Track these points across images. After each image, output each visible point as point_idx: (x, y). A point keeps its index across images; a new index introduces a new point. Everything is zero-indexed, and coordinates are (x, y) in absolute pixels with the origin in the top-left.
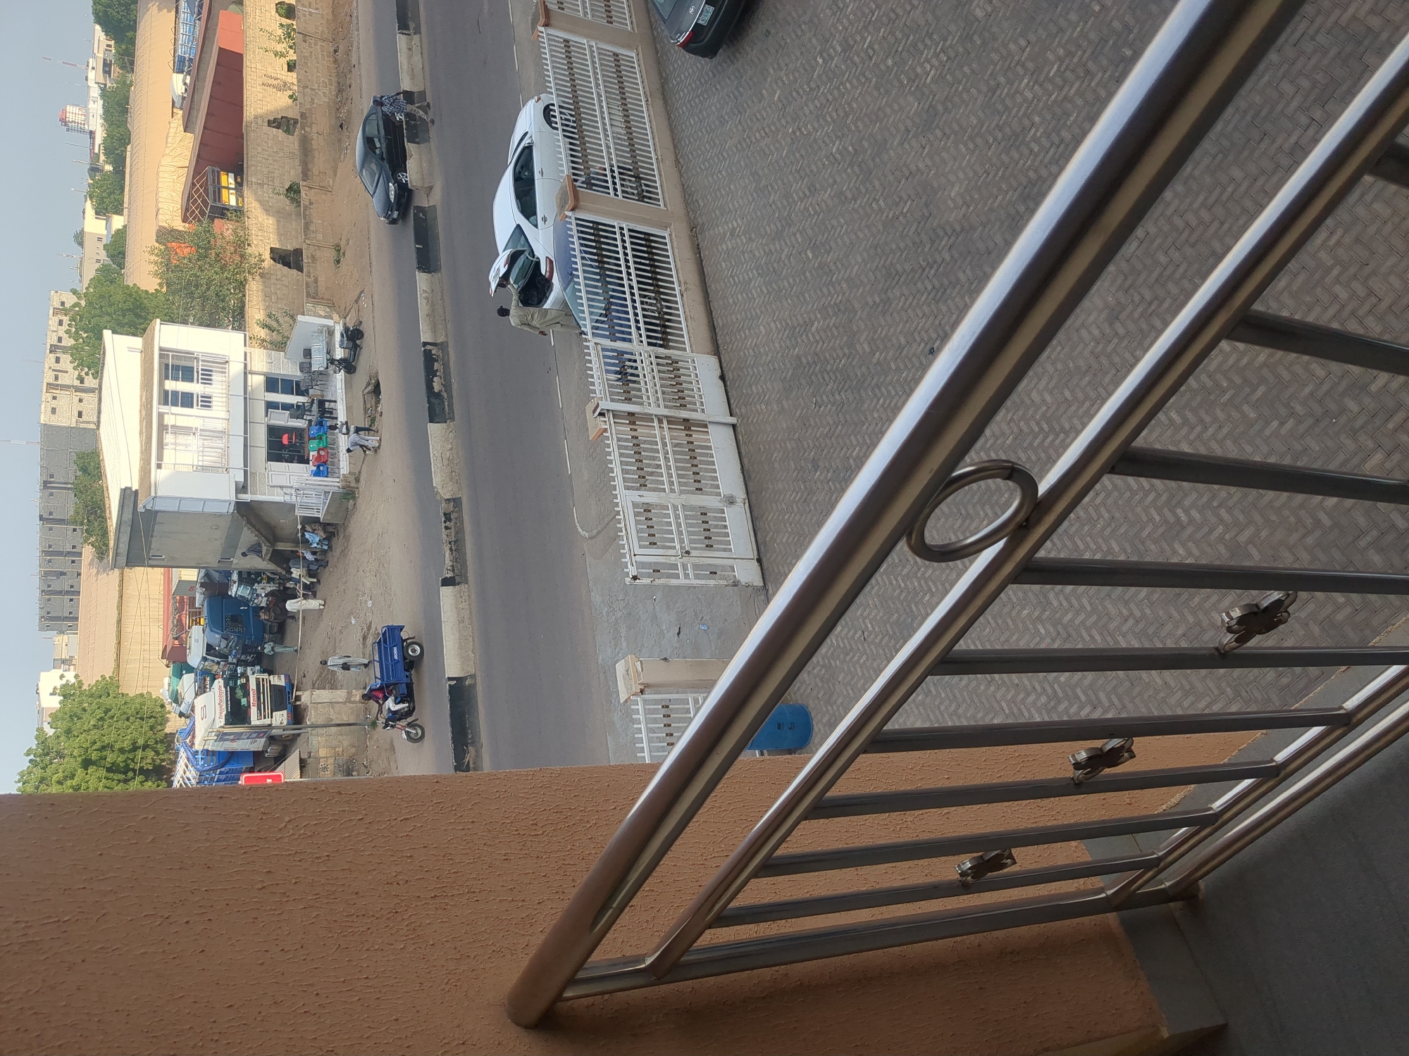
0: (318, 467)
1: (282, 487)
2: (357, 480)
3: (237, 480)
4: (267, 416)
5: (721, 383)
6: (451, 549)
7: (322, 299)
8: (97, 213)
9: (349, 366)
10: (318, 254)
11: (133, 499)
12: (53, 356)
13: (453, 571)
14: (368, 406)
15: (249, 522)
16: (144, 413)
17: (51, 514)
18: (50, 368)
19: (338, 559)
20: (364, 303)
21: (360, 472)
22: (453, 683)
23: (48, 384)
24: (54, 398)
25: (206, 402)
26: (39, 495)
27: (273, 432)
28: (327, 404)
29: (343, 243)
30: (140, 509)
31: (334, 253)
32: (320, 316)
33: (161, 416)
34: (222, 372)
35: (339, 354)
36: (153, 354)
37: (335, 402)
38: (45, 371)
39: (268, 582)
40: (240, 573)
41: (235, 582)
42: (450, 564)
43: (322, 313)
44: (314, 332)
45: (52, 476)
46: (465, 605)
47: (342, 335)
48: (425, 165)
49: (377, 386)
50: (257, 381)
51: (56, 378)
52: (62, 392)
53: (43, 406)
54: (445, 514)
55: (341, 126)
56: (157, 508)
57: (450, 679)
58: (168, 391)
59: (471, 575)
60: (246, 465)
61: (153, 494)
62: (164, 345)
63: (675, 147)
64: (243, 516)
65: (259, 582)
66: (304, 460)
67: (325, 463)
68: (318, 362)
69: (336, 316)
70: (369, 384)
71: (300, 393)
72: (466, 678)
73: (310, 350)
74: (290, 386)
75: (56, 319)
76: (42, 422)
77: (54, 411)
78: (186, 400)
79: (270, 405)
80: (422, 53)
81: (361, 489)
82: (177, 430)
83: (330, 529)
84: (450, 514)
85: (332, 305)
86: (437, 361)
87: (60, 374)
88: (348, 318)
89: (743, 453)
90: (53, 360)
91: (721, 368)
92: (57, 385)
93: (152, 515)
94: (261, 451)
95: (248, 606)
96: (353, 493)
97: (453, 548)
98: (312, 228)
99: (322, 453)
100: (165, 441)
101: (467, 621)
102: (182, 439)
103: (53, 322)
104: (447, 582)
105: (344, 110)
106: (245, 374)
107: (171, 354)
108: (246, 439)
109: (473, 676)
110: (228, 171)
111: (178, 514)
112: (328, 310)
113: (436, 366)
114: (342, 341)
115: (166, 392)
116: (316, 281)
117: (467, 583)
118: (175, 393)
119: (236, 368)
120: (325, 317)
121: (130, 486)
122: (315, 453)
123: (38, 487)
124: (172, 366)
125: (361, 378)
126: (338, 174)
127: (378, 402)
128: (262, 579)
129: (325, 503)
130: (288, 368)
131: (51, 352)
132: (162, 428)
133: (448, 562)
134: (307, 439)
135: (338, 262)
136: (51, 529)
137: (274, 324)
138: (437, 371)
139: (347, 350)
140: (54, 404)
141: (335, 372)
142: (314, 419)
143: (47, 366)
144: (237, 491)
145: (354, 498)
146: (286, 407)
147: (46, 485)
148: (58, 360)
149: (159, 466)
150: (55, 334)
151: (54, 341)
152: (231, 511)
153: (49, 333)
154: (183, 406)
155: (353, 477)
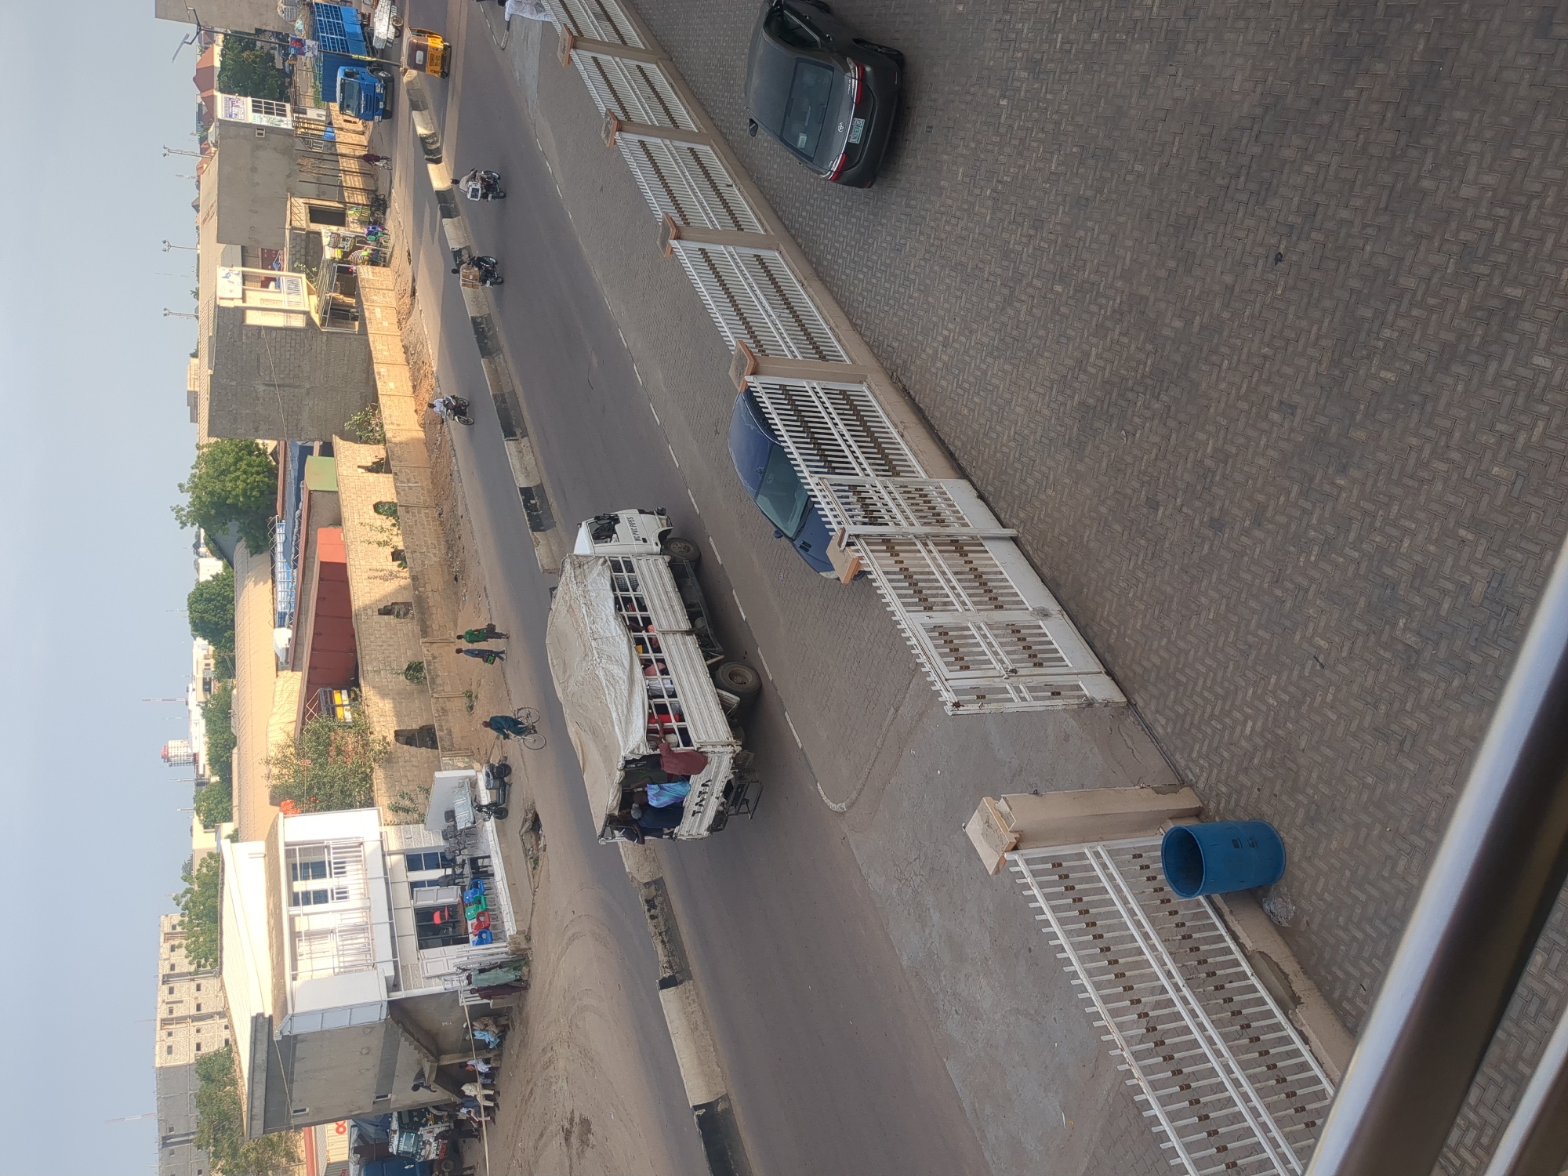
0: (480, 935)
1: (439, 976)
2: (528, 939)
3: (386, 975)
4: (412, 897)
5: (982, 503)
6: (663, 942)
7: (460, 749)
8: (206, 827)
9: (498, 810)
10: (449, 705)
11: (266, 1030)
12: (166, 988)
13: (671, 967)
14: (529, 846)
15: (406, 1030)
16: (272, 922)
18: (163, 1001)
19: (517, 1057)
21: (530, 929)
22: (701, 1112)
23: (162, 1020)
24: (170, 1034)
25: (342, 895)
26: (157, 1157)
27: (423, 916)
28: (480, 861)
29: (474, 688)
30: (277, 1037)
31: (466, 700)
32: (460, 768)
33: (292, 919)
34: (357, 861)
35: (486, 798)
36: (278, 852)
37: (489, 857)
38: (159, 1005)
39: (436, 1123)
41: (395, 1132)
42: (666, 959)
43: (461, 765)
44: (455, 788)
45: (171, 1130)
46: (695, 1007)
48: (554, 548)
49: (536, 819)
50: (397, 861)
51: (171, 1012)
52: (178, 1026)
53: (157, 1047)
54: (647, 901)
55: (456, 579)
56: (295, 1032)
57: (696, 1108)
58: (297, 894)
59: (695, 968)
60: (394, 955)
61: (290, 1012)
62: (290, 839)
64: (398, 1023)
65: (424, 1125)
66: (461, 937)
67: (488, 926)
68: (464, 818)
69: (477, 765)
70: (525, 820)
71: (446, 864)
72: (716, 1102)
73: (452, 811)
74: (432, 860)
75: (167, 946)
76: (158, 1065)
77: (170, 1050)
78: (321, 897)
79: (415, 885)
80: (533, 452)
81: (533, 949)
82: (311, 935)
83: (503, 1021)
84: (653, 900)
85: (471, 754)
87: (174, 1006)
88: (491, 761)
89: (1038, 562)
90: (167, 991)
91: (976, 489)
92: (172, 1019)
93: (291, 1042)
94: (412, 941)
95: (415, 1164)
96: (526, 955)
97: (666, 940)
98: (439, 681)
99: (482, 919)
100: (299, 950)
101: (701, 1027)
102: (318, 945)
103: (165, 948)
104: (665, 984)
106: (384, 856)
107: (297, 847)
108: (391, 925)
109: (725, 1098)
110: (340, 689)
111: (322, 1035)
112: (467, 760)
114: (488, 782)
115: (296, 895)
116: (450, 733)
117: (691, 978)
118: (306, 894)
119: (371, 847)
120: (465, 768)
121: (261, 1011)
122: (475, 921)
123: (155, 1146)
124: (301, 864)
125: (516, 817)
127: (538, 838)
128: (427, 1120)
130: (429, 839)
131: (164, 983)
132: (295, 935)
133: (662, 957)
134: (462, 914)
135: (471, 708)
137: (407, 803)
139: (494, 791)
140: (170, 1041)
141: (484, 820)
142: (467, 882)
143: (160, 1000)
144: (389, 991)
145: (527, 964)
146: (432, 884)
147: (165, 1141)
148: (171, 991)
149: (294, 978)
150: (167, 962)
151: (167, 970)
152: (384, 1017)
153: (161, 963)
154: (315, 903)
155: (522, 936)
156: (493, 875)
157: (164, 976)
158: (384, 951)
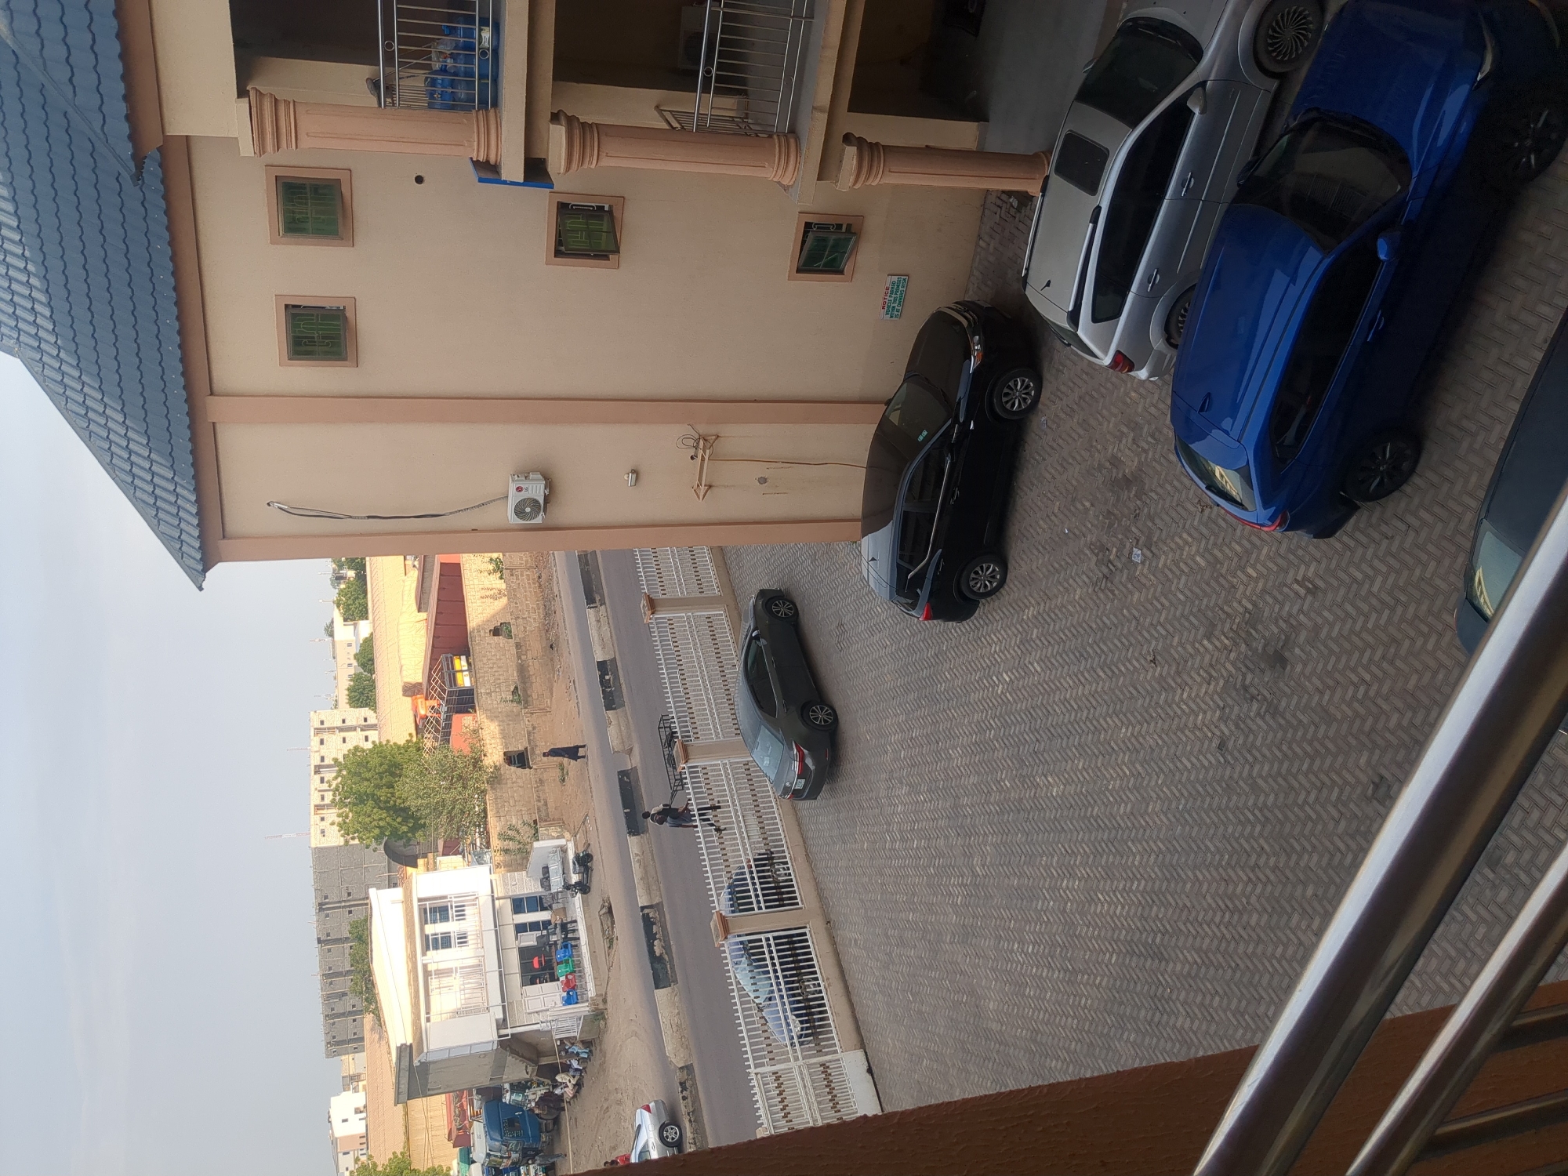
0: (568, 993)
1: (538, 1012)
2: (605, 1001)
3: (497, 1017)
4: (517, 938)
5: (869, 1077)
6: (690, 1121)
7: (553, 820)
8: (345, 620)
9: (583, 887)
10: (545, 776)
11: (408, 1054)
12: (317, 777)
14: (606, 927)
15: (513, 1053)
16: (410, 962)
17: (328, 935)
18: (316, 789)
19: (600, 1073)
20: (591, 827)
21: (606, 993)
23: (315, 805)
24: (322, 819)
25: (463, 939)
26: (315, 918)
27: (525, 953)
28: (569, 926)
30: (416, 1063)
31: (559, 772)
32: (553, 838)
33: (425, 966)
34: (474, 905)
36: (412, 900)
37: (576, 922)
38: (312, 793)
39: (538, 1086)
40: (511, 1085)
41: (507, 1091)
42: (691, 1136)
43: (555, 834)
44: (550, 853)
45: (326, 897)
47: (574, 863)
48: (623, 728)
49: (610, 908)
50: (504, 904)
51: (323, 798)
52: (329, 811)
53: (312, 831)
55: (551, 647)
56: (429, 1058)
58: (428, 933)
60: (503, 1000)
61: (425, 1050)
62: (421, 893)
63: (804, 842)
64: (506, 1047)
65: (529, 1088)
66: (553, 978)
67: (573, 988)
68: (556, 882)
69: (567, 835)
70: (603, 907)
71: (543, 909)
73: (547, 868)
74: (536, 903)
75: (317, 739)
76: (313, 845)
77: (322, 832)
78: (444, 942)
79: (520, 928)
81: (609, 1011)
82: (440, 973)
84: (685, 1083)
85: (562, 824)
86: (655, 924)
87: (325, 793)
88: (578, 836)
90: (319, 781)
91: (868, 1062)
92: (324, 806)
94: (516, 978)
95: (523, 1111)
96: (603, 1013)
99: (570, 977)
100: (430, 988)
102: (445, 981)
103: (315, 742)
105: (552, 633)
106: (493, 901)
108: (500, 973)
110: (459, 655)
111: (449, 1060)
112: (559, 830)
113: (655, 929)
114: (574, 868)
115: (427, 937)
116: (546, 804)
118: (435, 936)
120: (558, 838)
121: (404, 1042)
122: (564, 979)
123: (312, 910)
124: (430, 910)
125: (595, 897)
126: (554, 694)
127: (613, 922)
128: (531, 1086)
129: (578, 1026)
130: (530, 886)
131: (316, 773)
132: (427, 974)
133: (689, 1134)
134: (555, 964)
136: (329, 950)
138: (656, 934)
139: (581, 874)
140: (323, 826)
142: (559, 941)
143: (313, 788)
144: (498, 1029)
145: (604, 1019)
146: (534, 926)
147: (321, 907)
148: (322, 780)
149: (428, 1020)
150: (317, 754)
151: (318, 762)
152: (495, 1048)
153: (312, 754)
154: (442, 948)
155: (601, 999)
156: (579, 939)
157: (315, 766)
158: (495, 998)
